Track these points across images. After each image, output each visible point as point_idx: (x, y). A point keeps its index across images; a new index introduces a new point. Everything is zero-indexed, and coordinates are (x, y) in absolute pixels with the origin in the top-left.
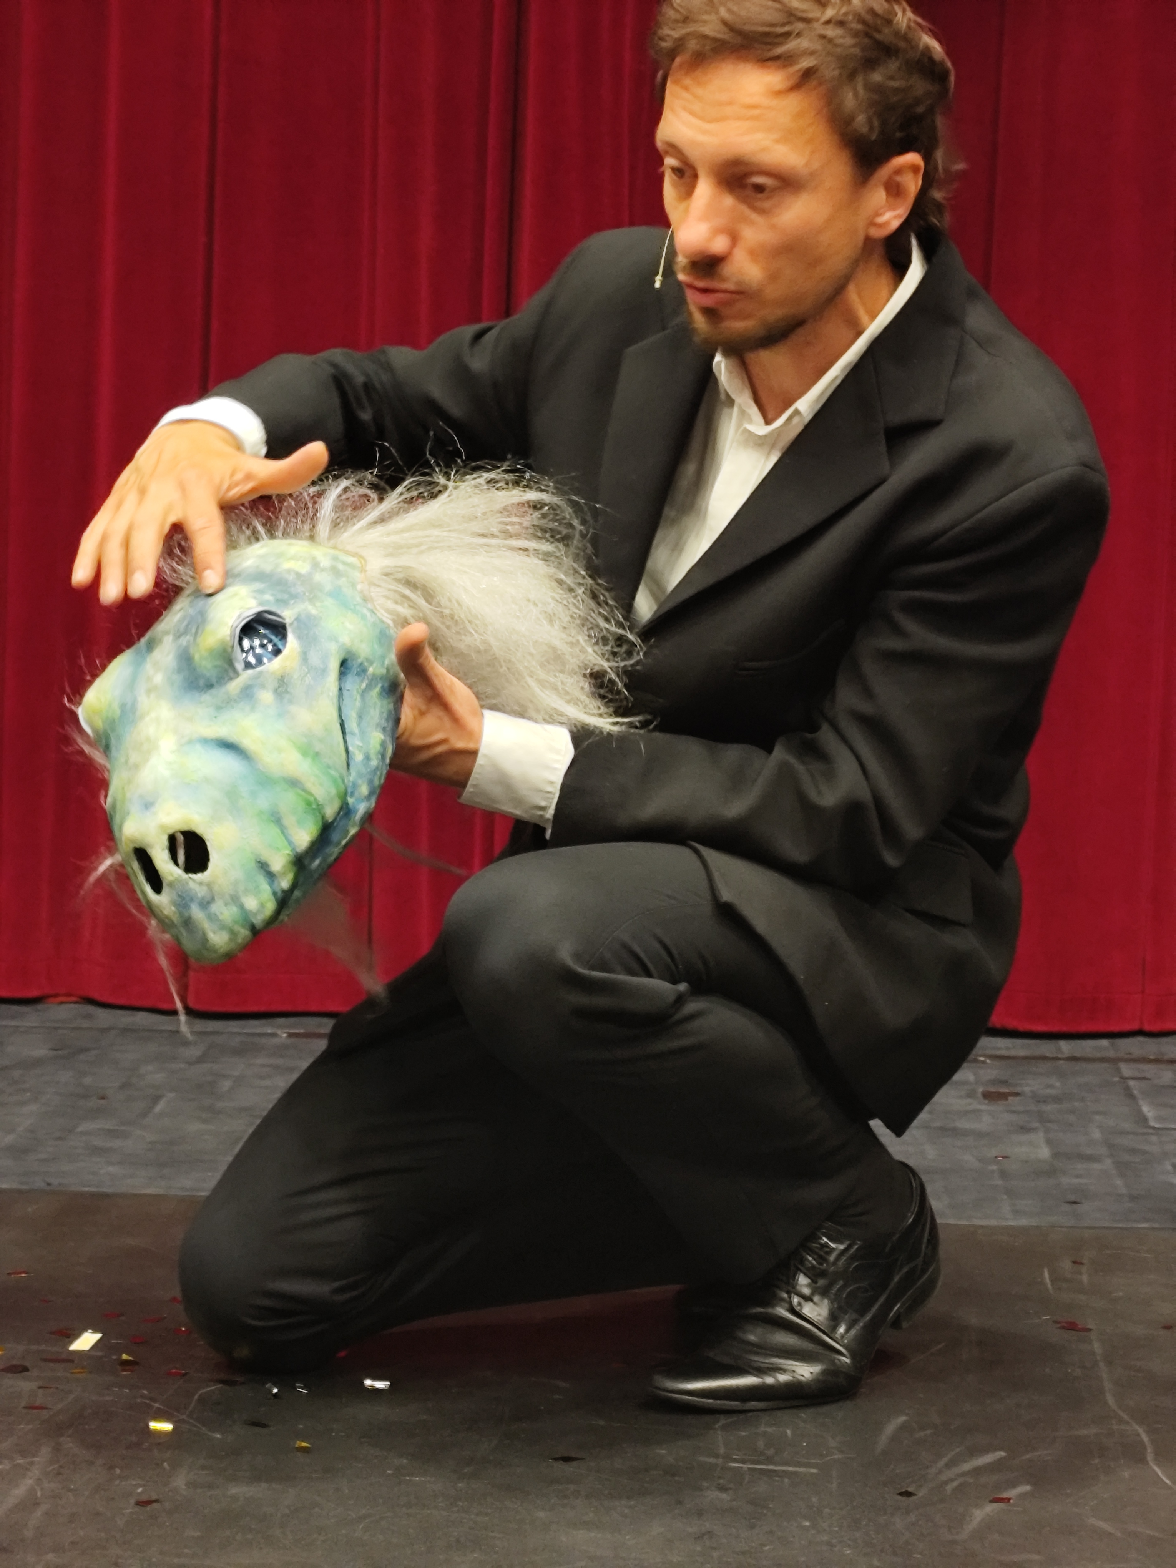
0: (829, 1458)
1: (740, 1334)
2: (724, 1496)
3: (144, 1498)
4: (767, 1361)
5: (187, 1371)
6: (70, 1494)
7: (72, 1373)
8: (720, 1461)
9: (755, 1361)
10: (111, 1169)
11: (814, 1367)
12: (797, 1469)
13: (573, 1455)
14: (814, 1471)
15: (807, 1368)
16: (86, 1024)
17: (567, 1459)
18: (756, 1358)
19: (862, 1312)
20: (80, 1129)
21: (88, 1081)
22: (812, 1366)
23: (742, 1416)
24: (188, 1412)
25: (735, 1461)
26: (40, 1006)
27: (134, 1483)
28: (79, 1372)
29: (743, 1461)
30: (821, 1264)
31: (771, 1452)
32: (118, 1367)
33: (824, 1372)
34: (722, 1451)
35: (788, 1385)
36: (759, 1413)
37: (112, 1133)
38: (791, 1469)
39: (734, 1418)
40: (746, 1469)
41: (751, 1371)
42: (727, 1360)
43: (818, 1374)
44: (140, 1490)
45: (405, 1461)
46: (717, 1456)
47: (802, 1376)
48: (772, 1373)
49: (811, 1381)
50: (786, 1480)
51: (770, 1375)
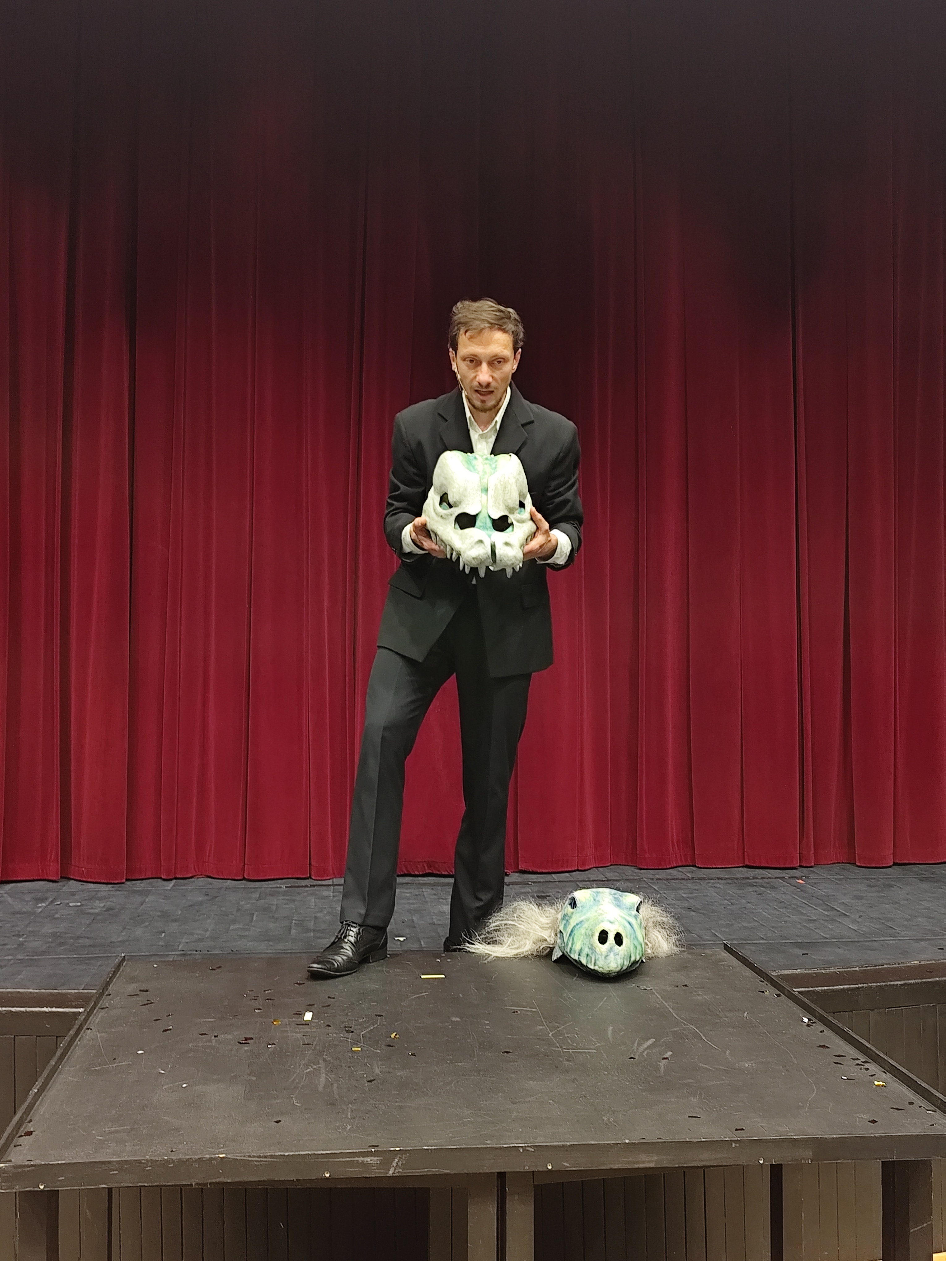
10: (250, 943)
16: (212, 886)
20: (231, 928)
21: (223, 909)
37: (243, 929)
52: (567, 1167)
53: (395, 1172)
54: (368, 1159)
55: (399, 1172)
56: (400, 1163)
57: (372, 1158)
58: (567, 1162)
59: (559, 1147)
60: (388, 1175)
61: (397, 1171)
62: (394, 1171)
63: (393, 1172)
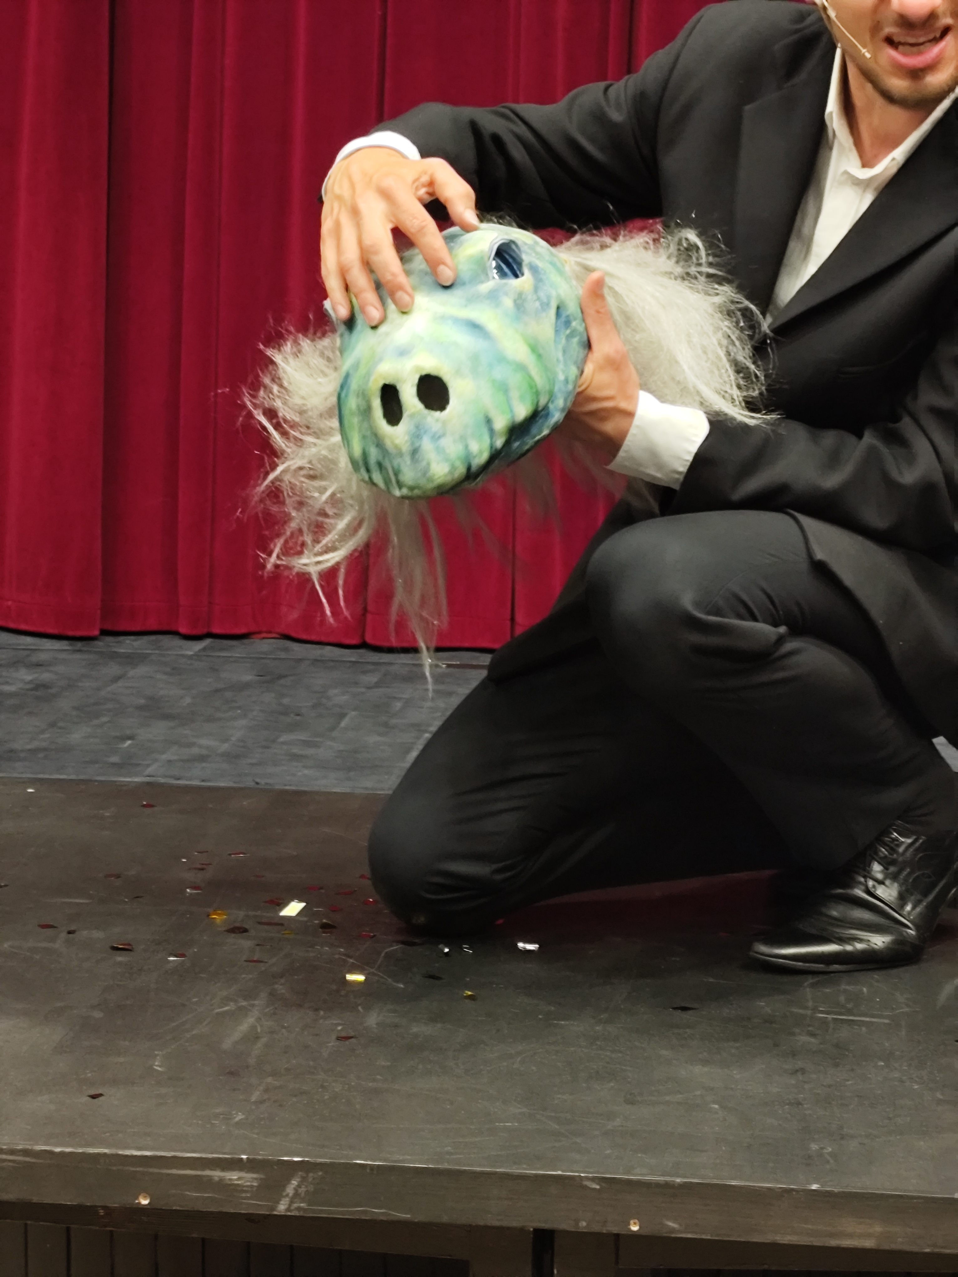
0: (898, 1011)
1: (824, 910)
2: (813, 1040)
3: (344, 1034)
4: (847, 933)
5: (375, 934)
6: (284, 1030)
7: (283, 934)
8: (809, 1012)
9: (837, 932)
10: (306, 772)
11: (885, 938)
12: (873, 1020)
13: (687, 1005)
14: (887, 1021)
15: (879, 938)
16: (283, 655)
17: (684, 1009)
18: (838, 930)
19: (925, 895)
20: (281, 740)
21: (286, 701)
22: (883, 937)
23: (826, 977)
24: (376, 966)
25: (822, 1012)
26: (246, 641)
27: (335, 1022)
28: (287, 934)
29: (828, 1013)
30: (892, 855)
31: (849, 1006)
32: (320, 930)
33: (894, 942)
34: (810, 1004)
35: (863, 952)
36: (841, 974)
37: (307, 744)
38: (868, 1019)
39: (820, 978)
40: (831, 1019)
41: (834, 940)
42: (813, 931)
43: (889, 943)
44: (339, 1028)
45: (553, 1008)
46: (806, 1008)
47: (876, 944)
48: (851, 942)
49: (883, 949)
50: (864, 1029)
51: (850, 944)
52: (673, 1230)
53: (292, 1208)
54: (233, 1176)
55: (299, 1209)
56: (302, 1190)
57: (243, 1174)
58: (675, 1220)
59: (658, 1185)
60: (275, 1213)
61: (295, 1205)
62: (290, 1205)
63: (286, 1206)
